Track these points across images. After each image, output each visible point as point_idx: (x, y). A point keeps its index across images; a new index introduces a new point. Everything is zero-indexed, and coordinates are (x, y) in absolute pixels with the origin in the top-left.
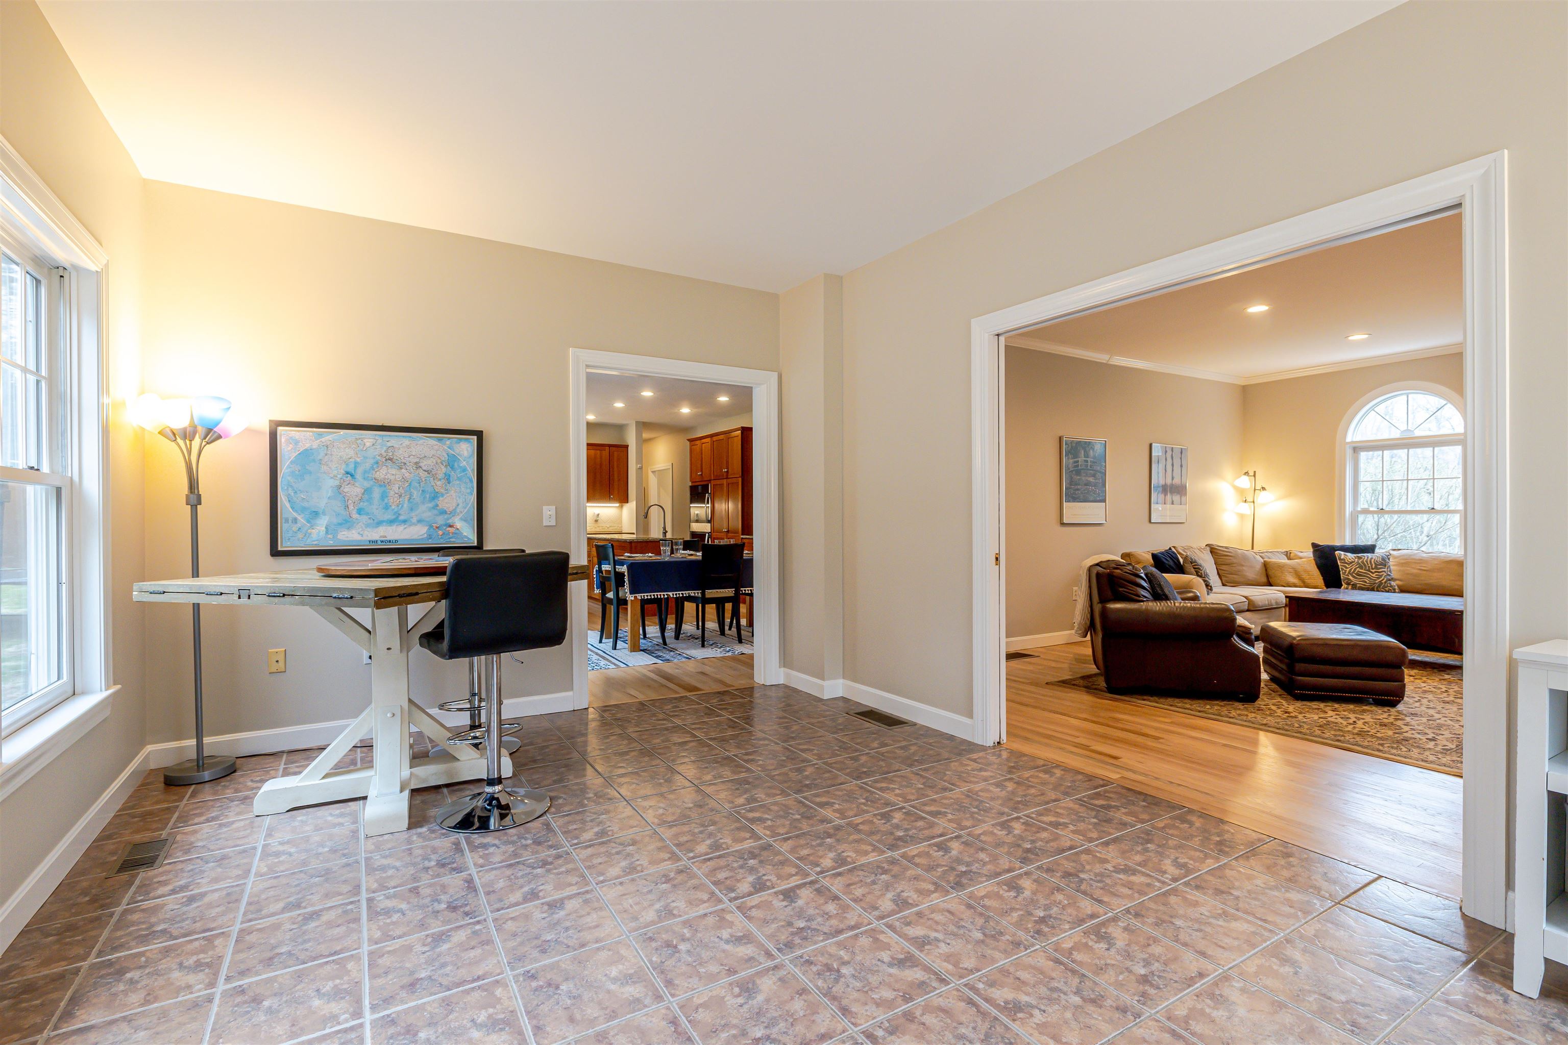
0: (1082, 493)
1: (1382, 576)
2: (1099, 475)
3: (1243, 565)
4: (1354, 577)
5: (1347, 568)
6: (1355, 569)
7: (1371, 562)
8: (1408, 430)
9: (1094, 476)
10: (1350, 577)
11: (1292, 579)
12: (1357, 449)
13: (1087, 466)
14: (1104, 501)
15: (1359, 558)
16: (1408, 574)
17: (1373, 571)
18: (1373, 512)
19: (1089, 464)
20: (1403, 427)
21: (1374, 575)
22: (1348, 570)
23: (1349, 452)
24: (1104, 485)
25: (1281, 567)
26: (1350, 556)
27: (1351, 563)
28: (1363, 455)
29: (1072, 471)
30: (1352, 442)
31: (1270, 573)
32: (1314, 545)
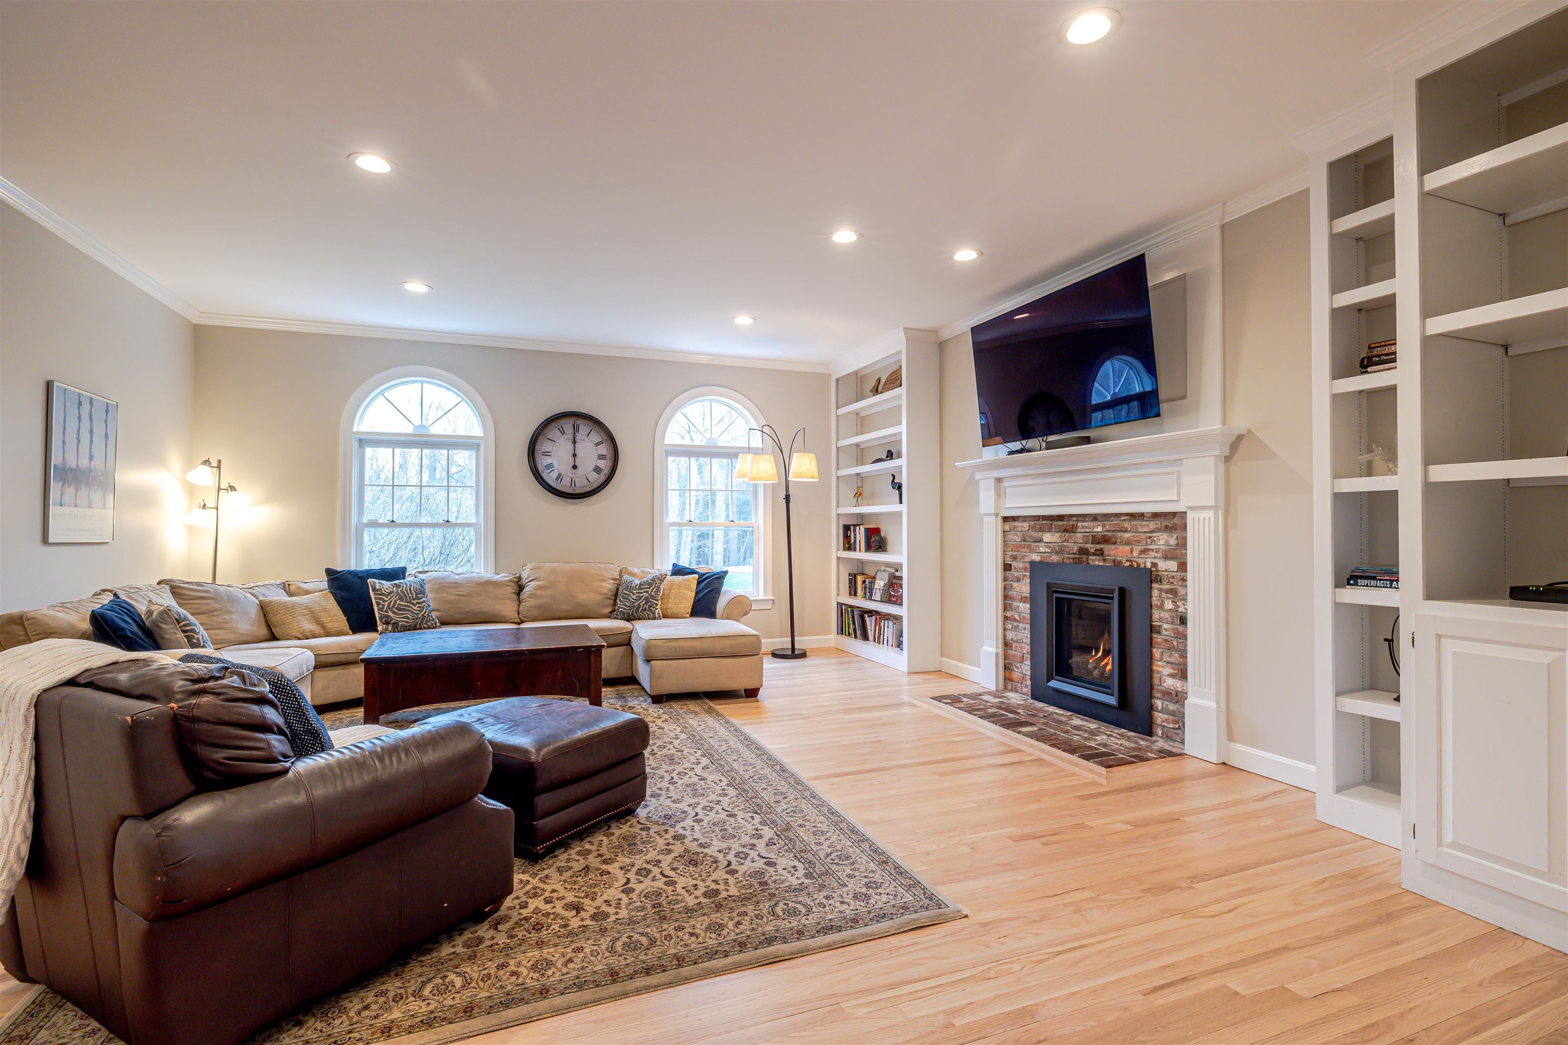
1: (423, 607)
3: (231, 612)
4: (394, 613)
5: (385, 601)
6: (395, 602)
7: (410, 589)
8: (422, 426)
10: (390, 614)
11: (308, 626)
12: (364, 441)
15: (398, 586)
16: (445, 602)
17: (414, 602)
18: (383, 525)
20: (417, 422)
21: (416, 608)
22: (386, 604)
23: (355, 444)
25: (287, 608)
26: (386, 585)
27: (390, 593)
28: (369, 451)
30: (358, 433)
31: (273, 619)
32: (329, 572)
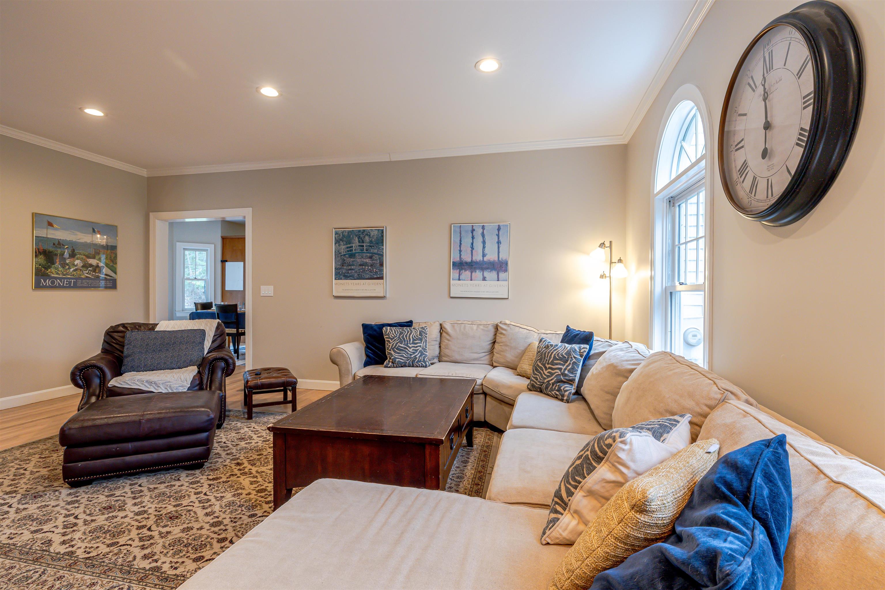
0: (356, 272)
2: (376, 257)
9: (371, 258)
13: (362, 250)
14: (381, 278)
19: (365, 248)
24: (382, 265)
29: (344, 255)
